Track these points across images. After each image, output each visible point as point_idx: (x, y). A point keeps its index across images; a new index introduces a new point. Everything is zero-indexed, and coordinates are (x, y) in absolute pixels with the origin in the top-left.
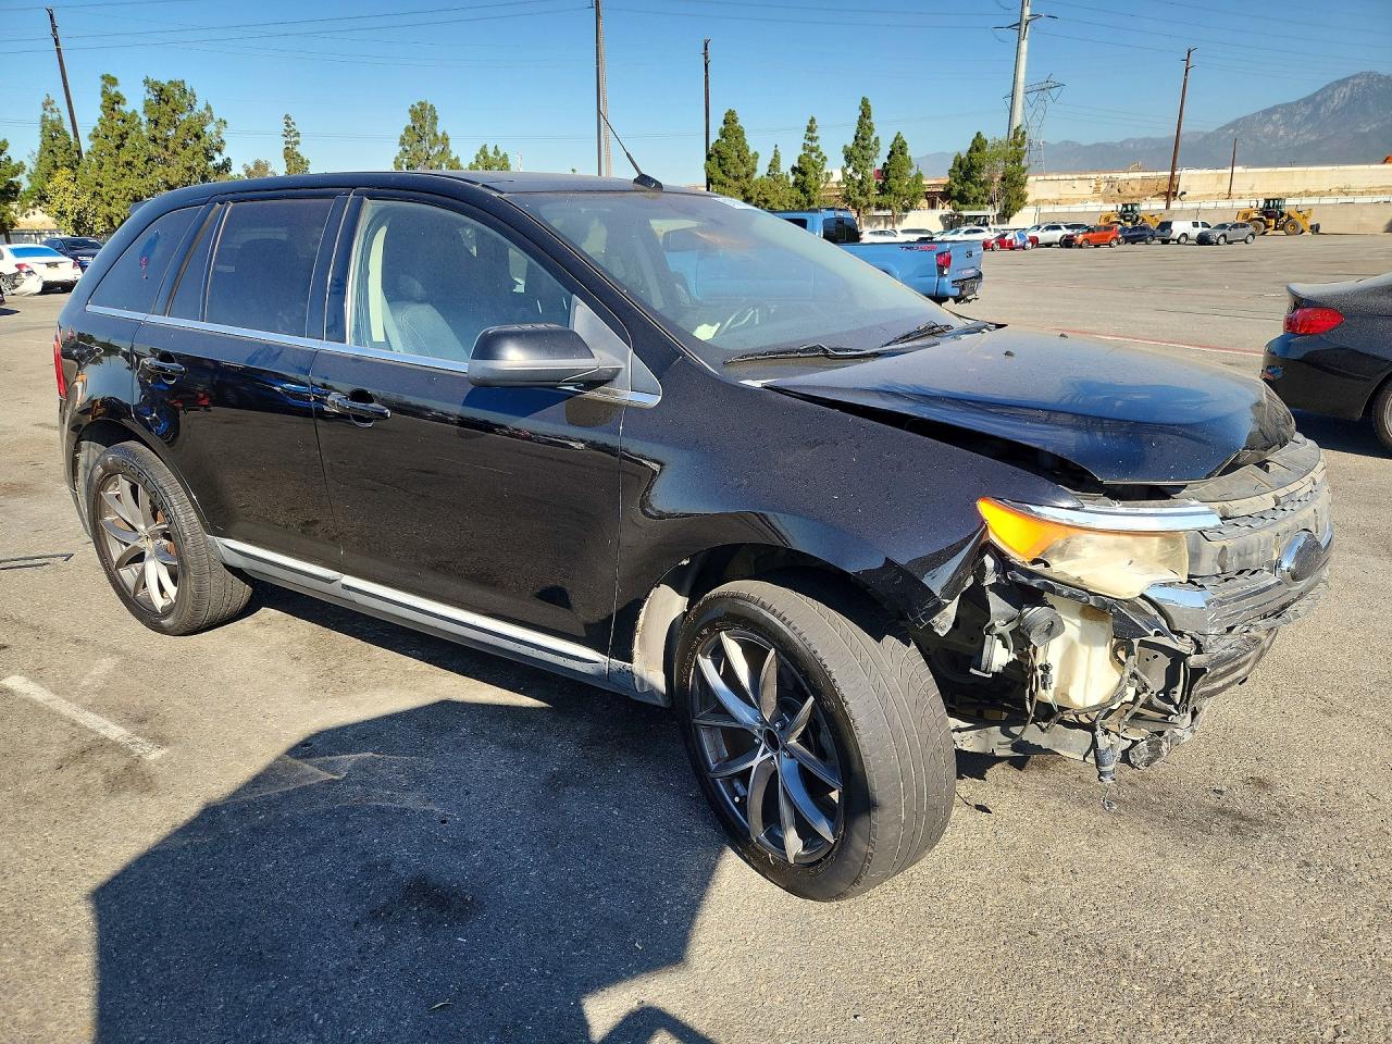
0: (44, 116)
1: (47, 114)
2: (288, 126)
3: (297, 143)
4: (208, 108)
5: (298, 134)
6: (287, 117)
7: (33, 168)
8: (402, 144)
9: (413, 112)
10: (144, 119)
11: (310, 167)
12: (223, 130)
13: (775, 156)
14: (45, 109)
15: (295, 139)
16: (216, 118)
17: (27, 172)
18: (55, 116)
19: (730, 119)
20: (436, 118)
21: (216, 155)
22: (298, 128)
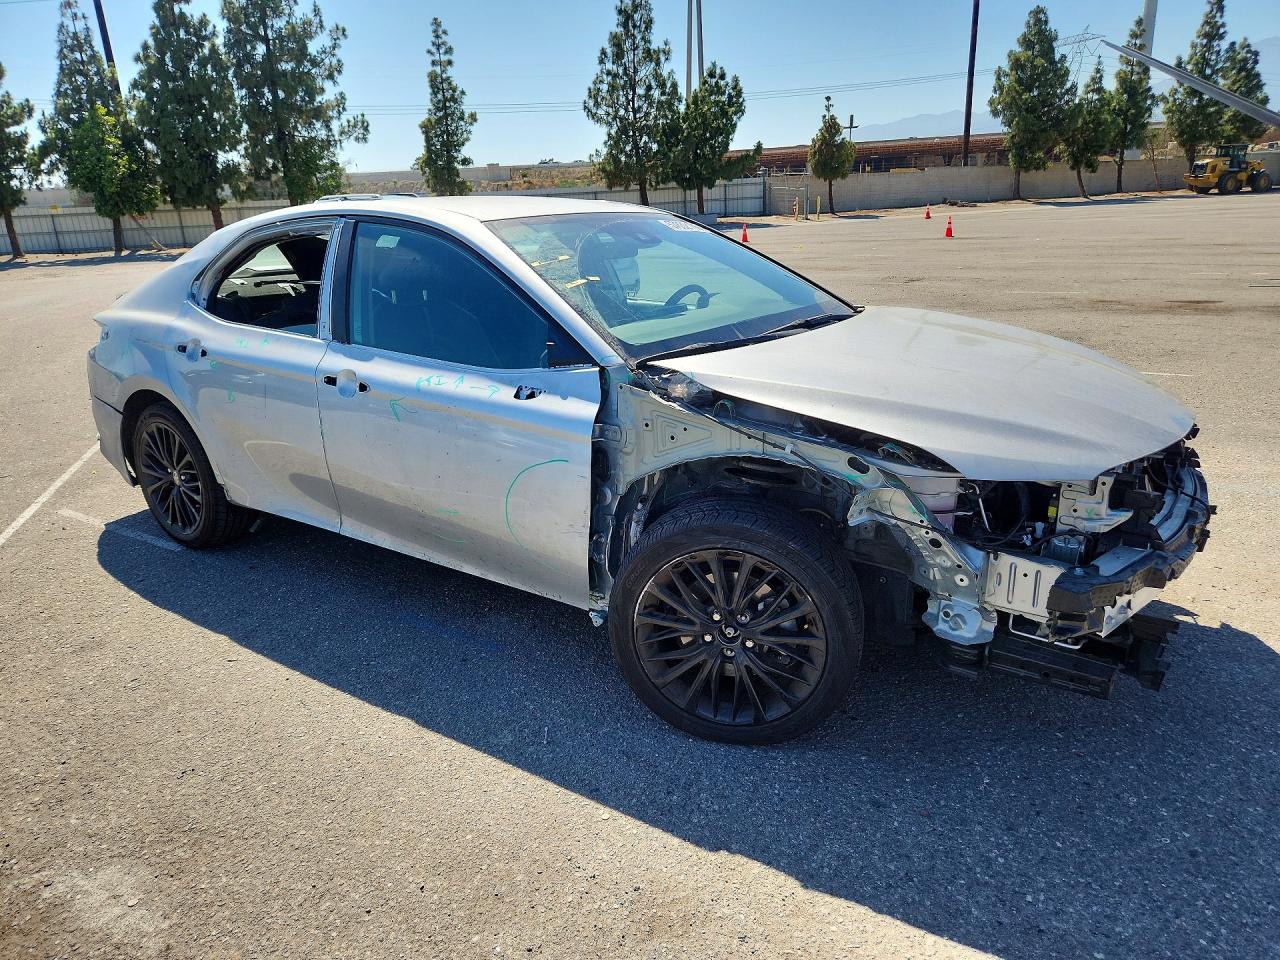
0: (62, 26)
1: (68, 22)
2: (437, 37)
3: (450, 63)
4: (317, 11)
5: (449, 51)
6: (436, 23)
7: (50, 110)
8: (601, 62)
9: (620, 12)
10: (221, 26)
11: (466, 100)
12: (342, 42)
13: (1098, 71)
14: (63, 15)
15: (444, 58)
16: (329, 24)
17: (37, 116)
18: (80, 25)
19: (1039, 18)
20: (649, 23)
21: (328, 85)
22: (449, 40)
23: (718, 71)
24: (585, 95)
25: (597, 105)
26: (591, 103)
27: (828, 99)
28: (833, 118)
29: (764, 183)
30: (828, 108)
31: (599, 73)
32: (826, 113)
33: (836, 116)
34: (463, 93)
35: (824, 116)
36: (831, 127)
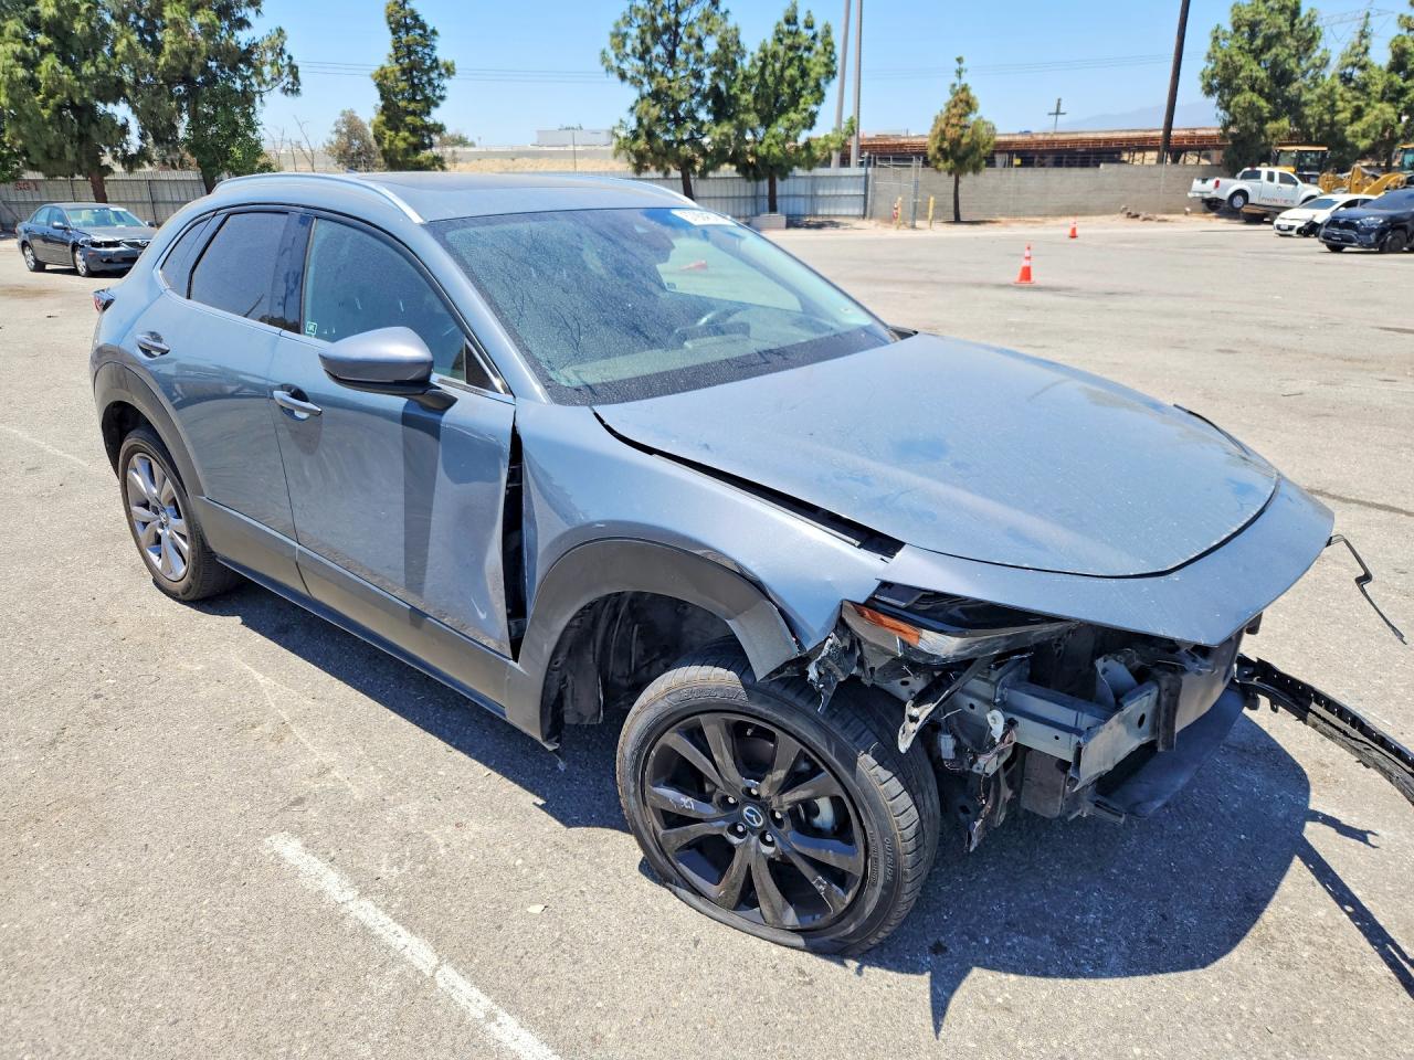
23: (801, 18)
24: (605, 42)
25: (622, 58)
26: (611, 54)
27: (960, 60)
28: (965, 89)
29: (866, 176)
30: (959, 73)
31: (627, 11)
32: (956, 80)
33: (969, 85)
34: (434, 32)
35: (954, 85)
36: (963, 102)
